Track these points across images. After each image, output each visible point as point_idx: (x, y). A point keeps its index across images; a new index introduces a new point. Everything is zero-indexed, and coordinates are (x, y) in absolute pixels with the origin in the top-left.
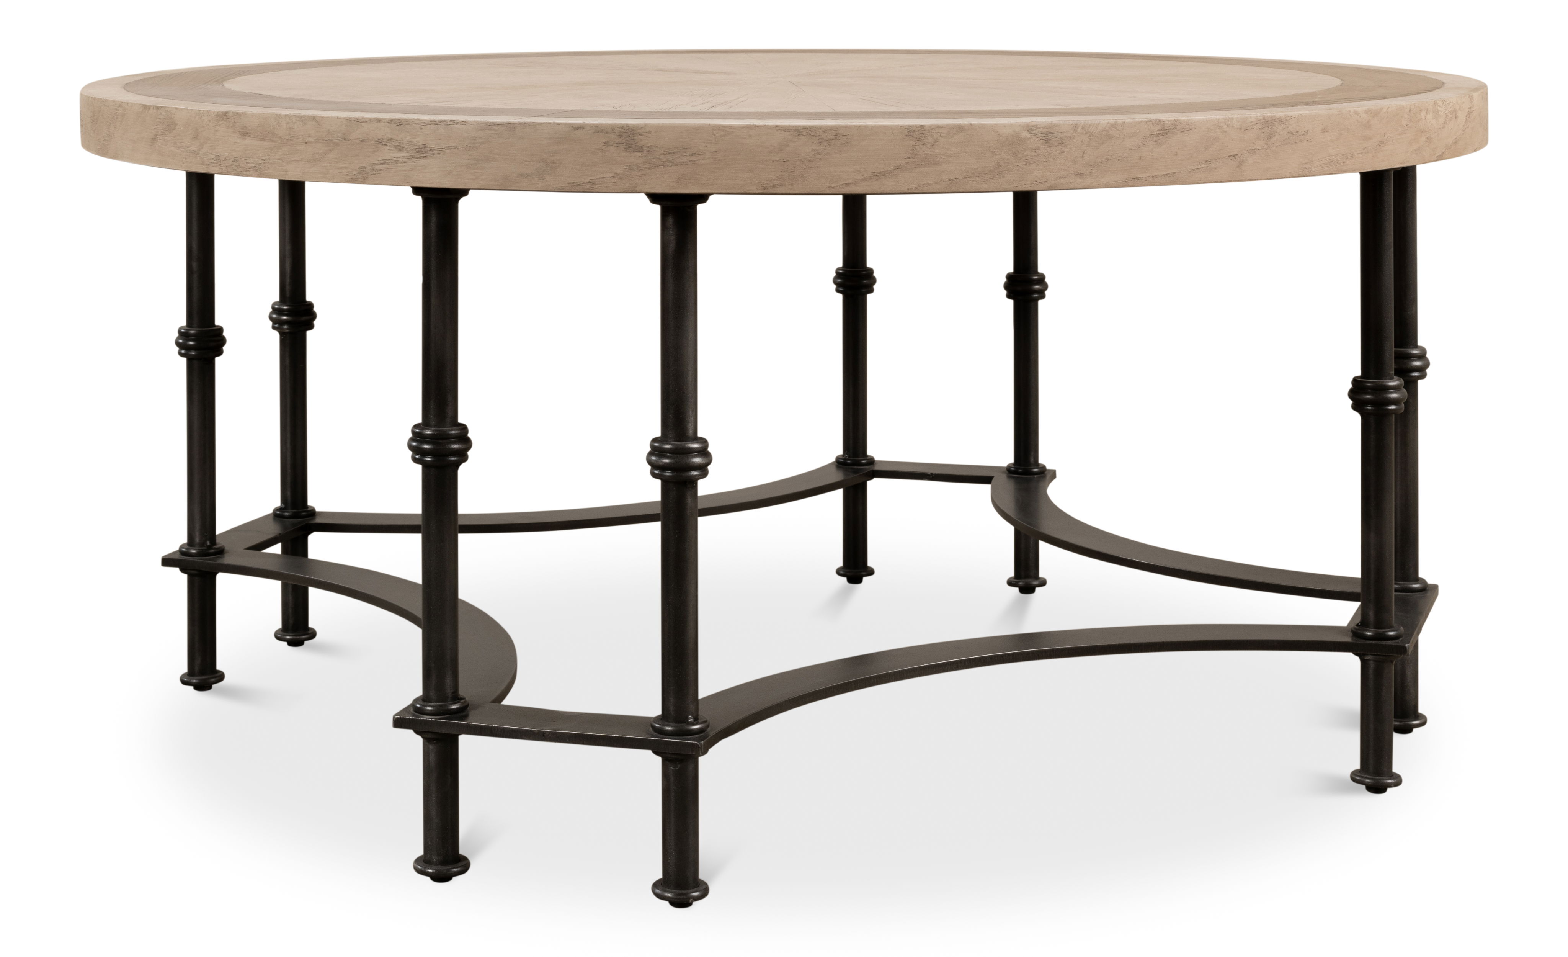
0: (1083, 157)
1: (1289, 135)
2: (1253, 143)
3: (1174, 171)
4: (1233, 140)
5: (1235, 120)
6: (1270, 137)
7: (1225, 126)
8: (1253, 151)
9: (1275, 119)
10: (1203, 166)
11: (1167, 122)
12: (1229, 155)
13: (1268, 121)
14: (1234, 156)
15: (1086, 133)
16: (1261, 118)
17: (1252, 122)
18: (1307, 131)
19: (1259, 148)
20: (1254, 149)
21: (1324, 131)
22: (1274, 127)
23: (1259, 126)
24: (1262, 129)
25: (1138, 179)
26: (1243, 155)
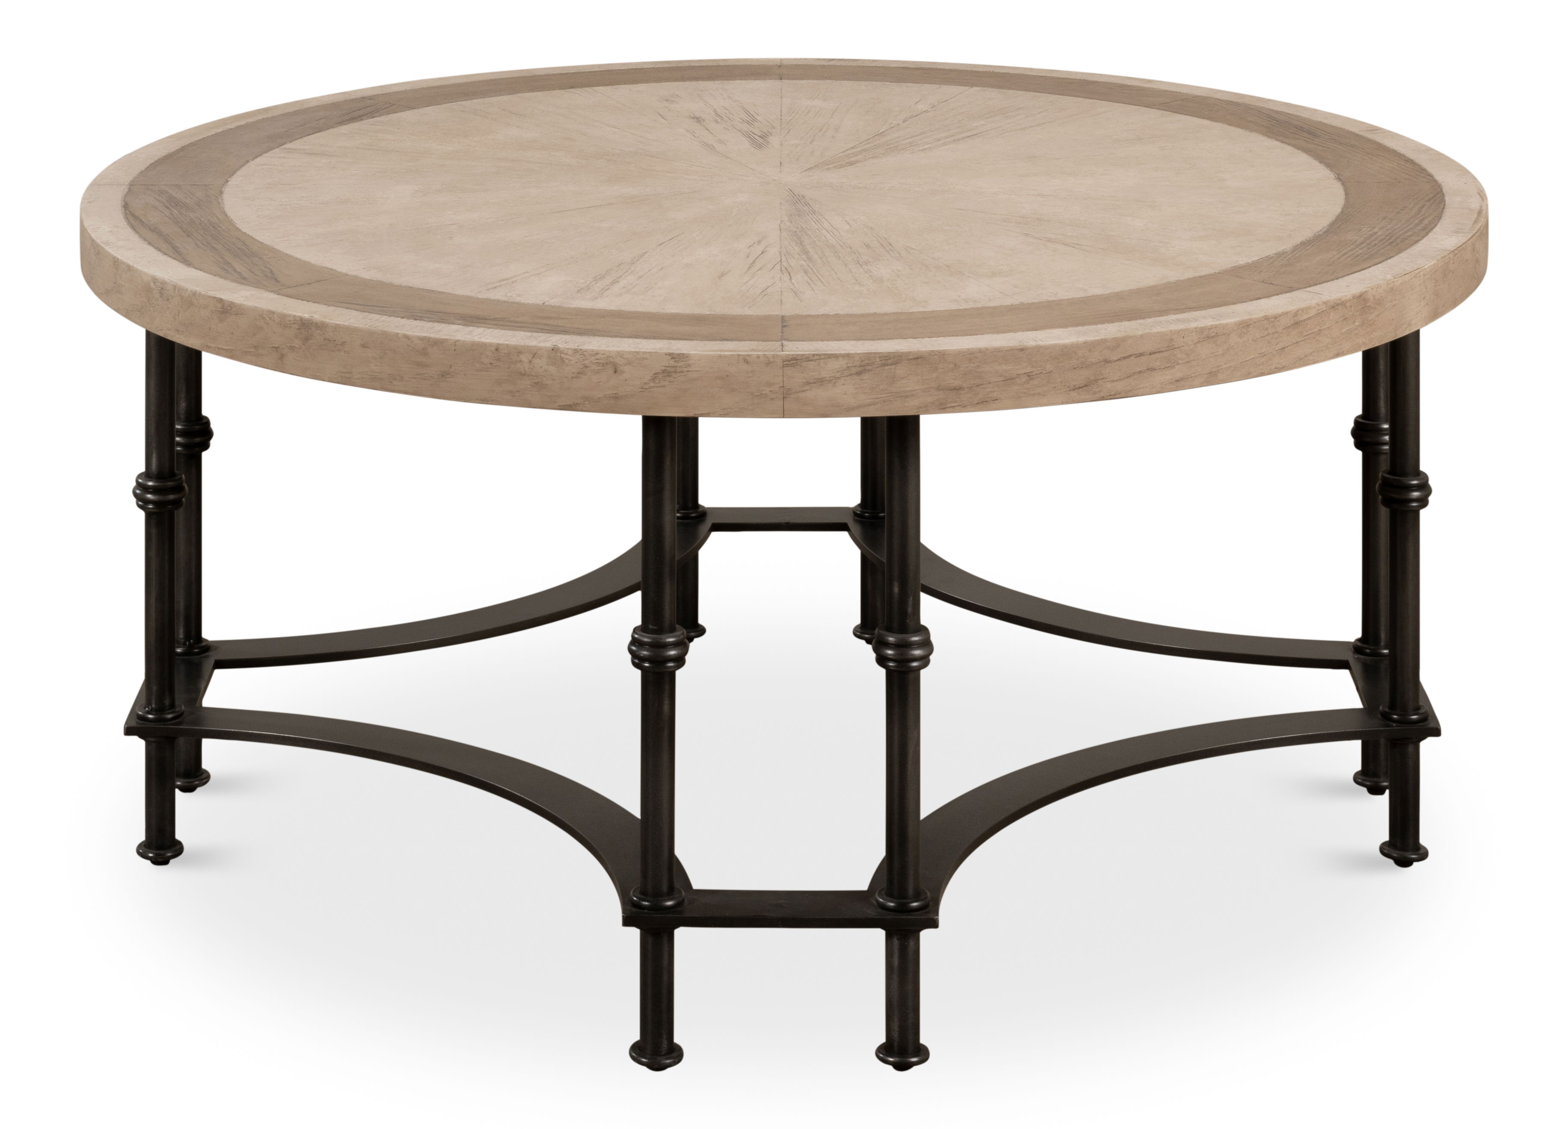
0: (178, 315)
1: (326, 341)
2: (292, 340)
3: (231, 348)
4: (274, 332)
5: (276, 315)
6: (307, 339)
7: (268, 319)
8: (292, 348)
9: (312, 323)
10: (253, 350)
11: (226, 302)
12: (273, 346)
13: (305, 324)
14: (276, 348)
15: (180, 296)
16: (298, 319)
17: (290, 321)
18: (345, 342)
19: (297, 346)
20: (293, 347)
21: (364, 346)
22: (310, 330)
23: (297, 327)
24: (299, 329)
25: (210, 347)
26: (283, 350)
